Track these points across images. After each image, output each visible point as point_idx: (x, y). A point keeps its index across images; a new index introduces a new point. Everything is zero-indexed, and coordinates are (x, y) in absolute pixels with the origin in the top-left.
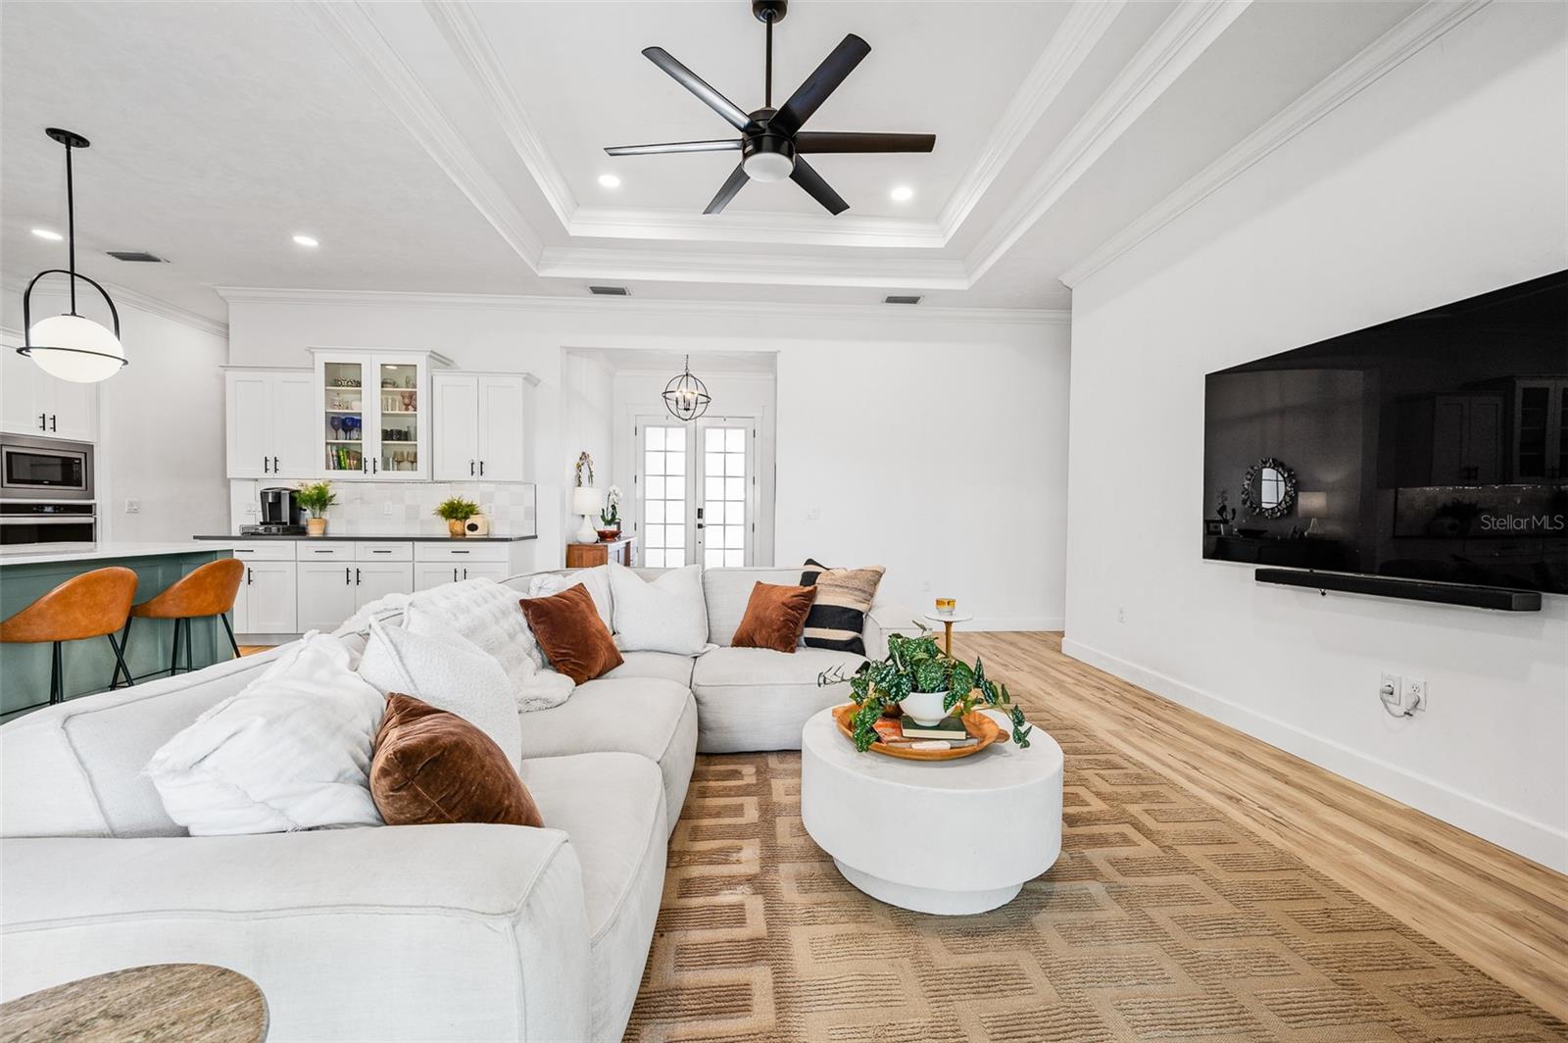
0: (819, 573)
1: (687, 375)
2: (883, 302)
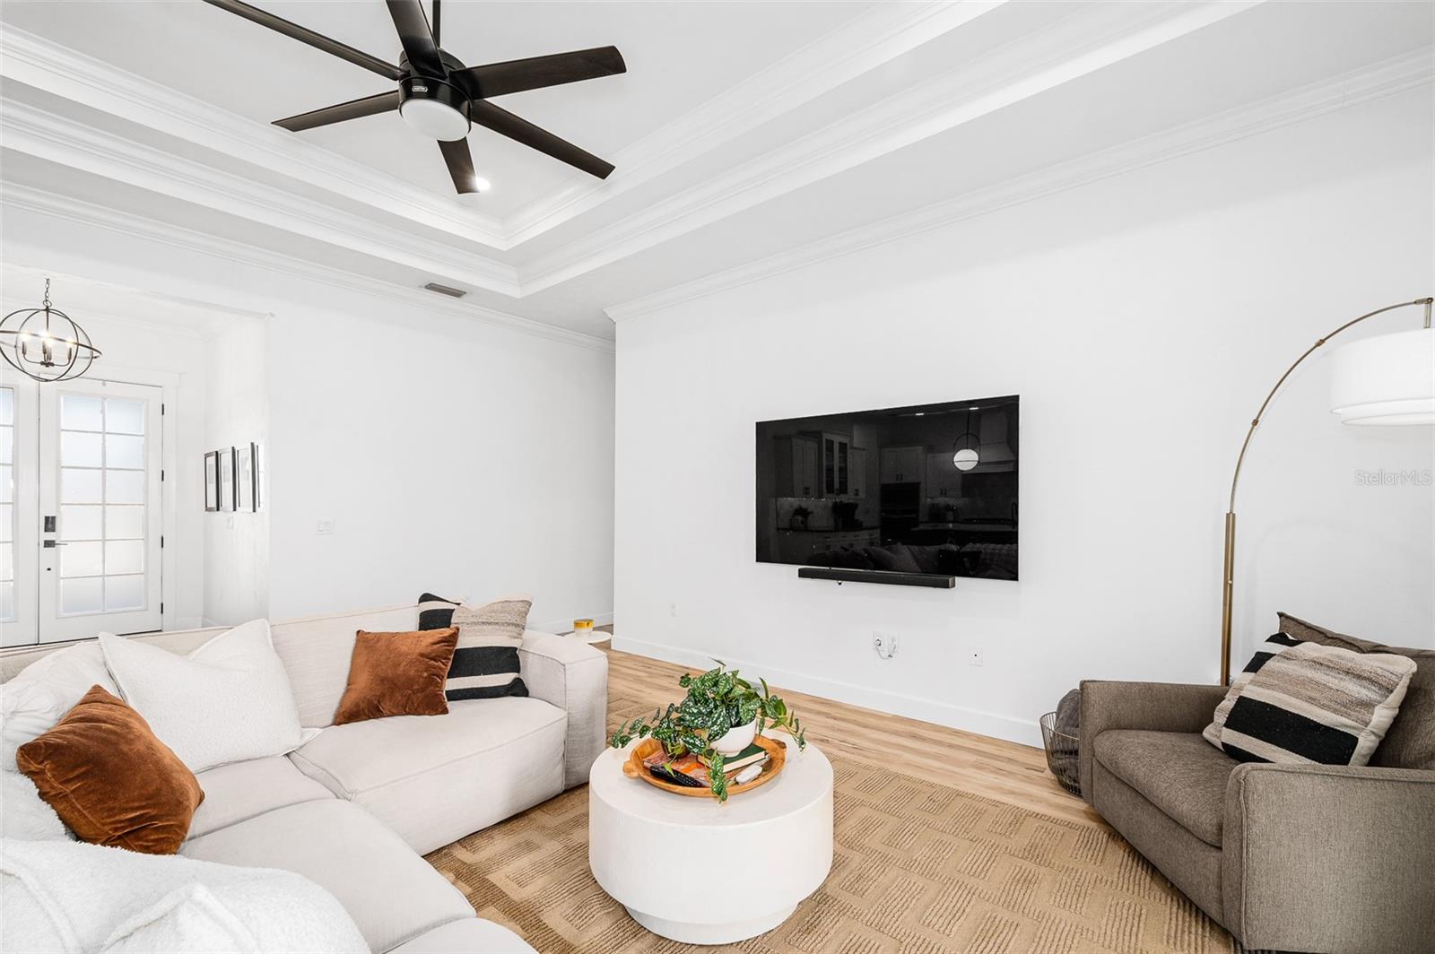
0: (453, 610)
1: (47, 310)
2: (420, 287)
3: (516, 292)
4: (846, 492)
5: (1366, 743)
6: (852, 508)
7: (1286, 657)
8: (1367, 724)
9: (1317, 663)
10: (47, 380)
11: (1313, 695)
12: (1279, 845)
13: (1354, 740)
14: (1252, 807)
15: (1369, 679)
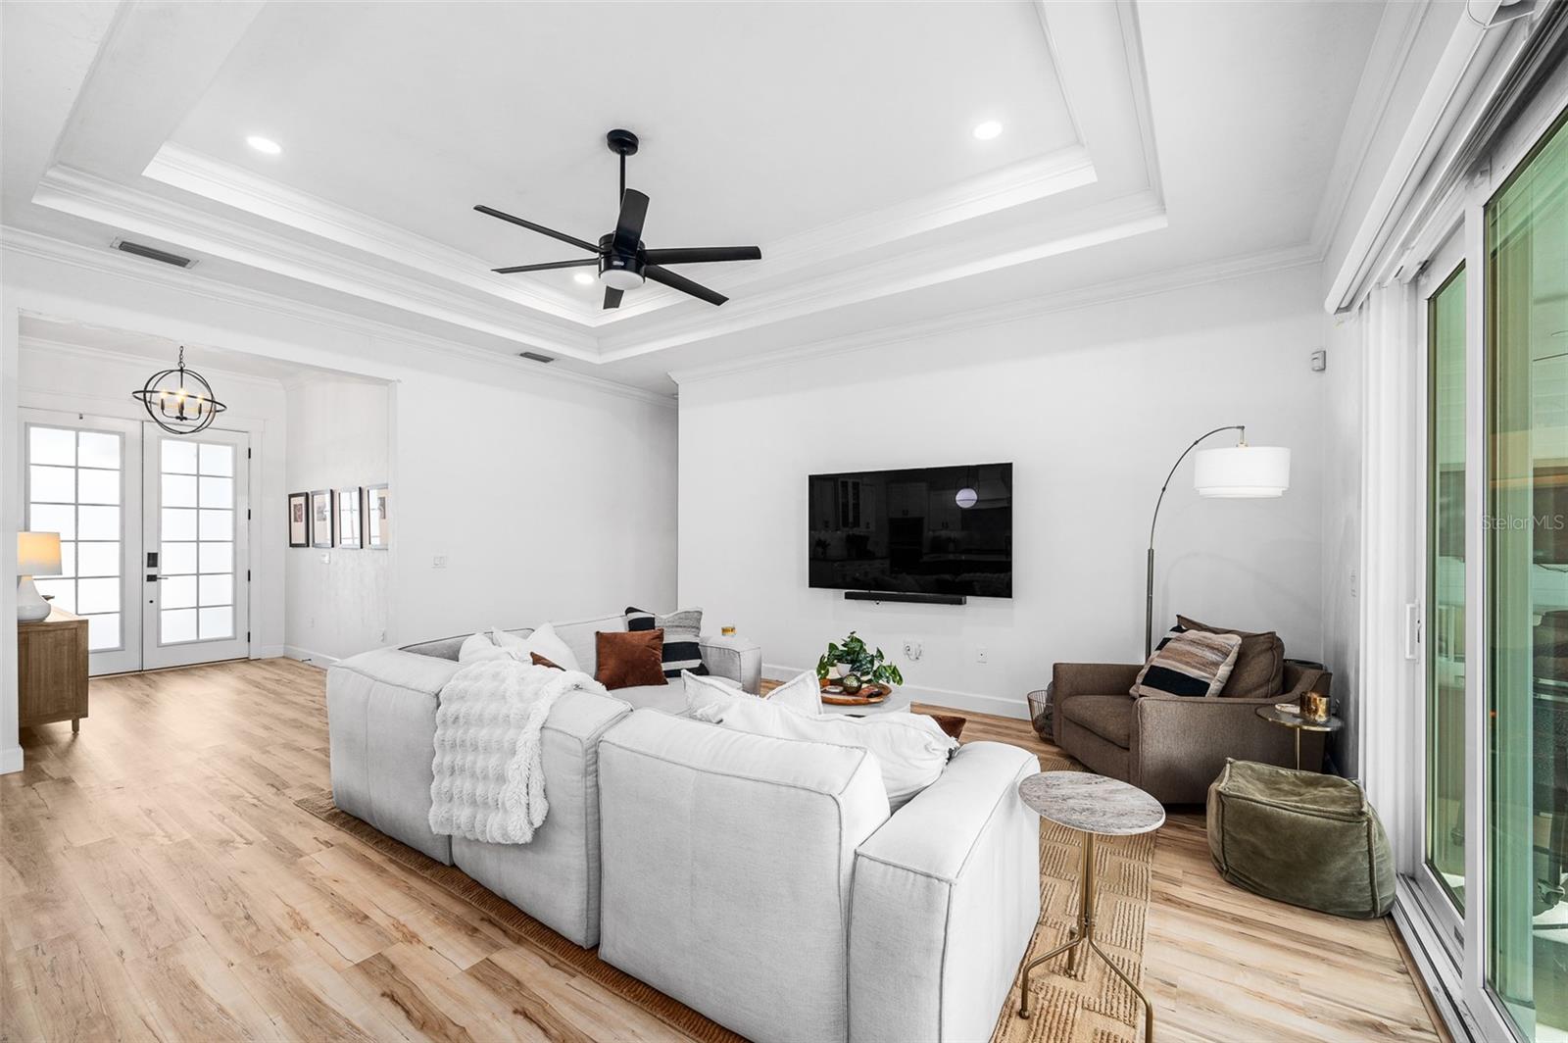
0: (653, 618)
1: (182, 370)
2: (516, 354)
3: (597, 360)
4: (859, 526)
5: (1215, 686)
6: (864, 539)
7: (1178, 640)
8: (1215, 675)
9: (1193, 642)
10: (181, 433)
11: (1188, 660)
12: (1158, 742)
13: (1209, 685)
14: (1144, 721)
15: (1217, 649)
